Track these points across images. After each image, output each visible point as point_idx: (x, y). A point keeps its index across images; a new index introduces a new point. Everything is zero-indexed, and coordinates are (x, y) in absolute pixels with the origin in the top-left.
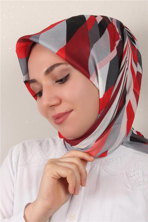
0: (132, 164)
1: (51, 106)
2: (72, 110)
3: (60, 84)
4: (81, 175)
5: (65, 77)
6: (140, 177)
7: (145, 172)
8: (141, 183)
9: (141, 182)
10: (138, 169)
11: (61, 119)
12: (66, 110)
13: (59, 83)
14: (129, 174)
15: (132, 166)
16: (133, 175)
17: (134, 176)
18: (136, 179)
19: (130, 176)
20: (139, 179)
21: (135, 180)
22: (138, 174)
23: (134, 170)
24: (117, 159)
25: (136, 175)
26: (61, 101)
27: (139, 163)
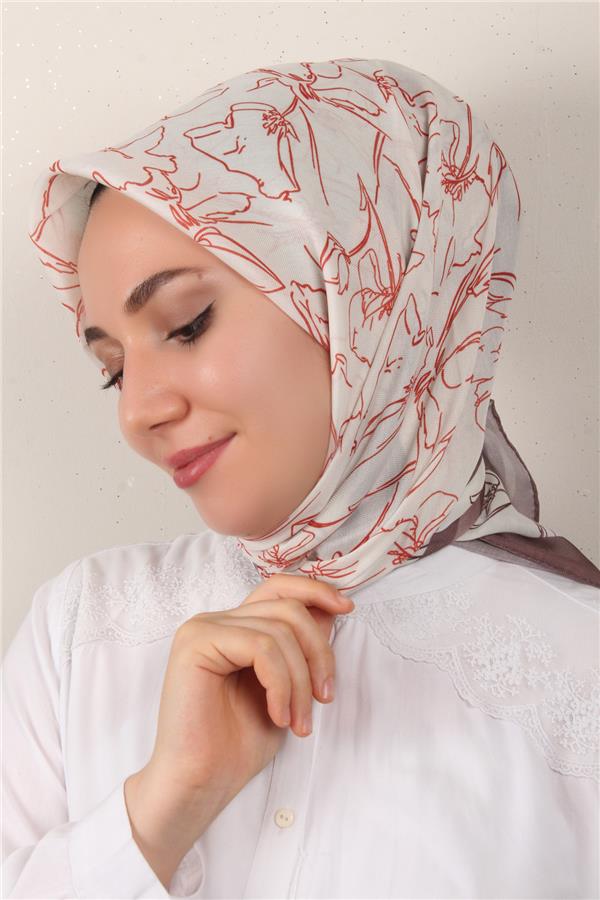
0: (483, 620)
1: (155, 427)
2: (234, 434)
3: (185, 342)
4: (308, 660)
5: (198, 317)
6: (511, 669)
7: (530, 652)
8: (514, 691)
9: (514, 688)
10: (504, 639)
11: (193, 467)
12: (210, 438)
13: (182, 341)
14: (471, 658)
15: (483, 628)
16: (487, 663)
17: (491, 663)
18: (498, 676)
19: (477, 665)
20: (507, 676)
21: (494, 679)
22: (506, 658)
23: (489, 643)
24: (429, 599)
25: (498, 662)
26: (188, 407)
27: (508, 616)
